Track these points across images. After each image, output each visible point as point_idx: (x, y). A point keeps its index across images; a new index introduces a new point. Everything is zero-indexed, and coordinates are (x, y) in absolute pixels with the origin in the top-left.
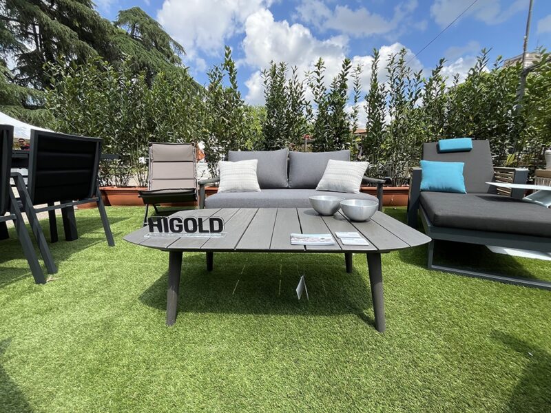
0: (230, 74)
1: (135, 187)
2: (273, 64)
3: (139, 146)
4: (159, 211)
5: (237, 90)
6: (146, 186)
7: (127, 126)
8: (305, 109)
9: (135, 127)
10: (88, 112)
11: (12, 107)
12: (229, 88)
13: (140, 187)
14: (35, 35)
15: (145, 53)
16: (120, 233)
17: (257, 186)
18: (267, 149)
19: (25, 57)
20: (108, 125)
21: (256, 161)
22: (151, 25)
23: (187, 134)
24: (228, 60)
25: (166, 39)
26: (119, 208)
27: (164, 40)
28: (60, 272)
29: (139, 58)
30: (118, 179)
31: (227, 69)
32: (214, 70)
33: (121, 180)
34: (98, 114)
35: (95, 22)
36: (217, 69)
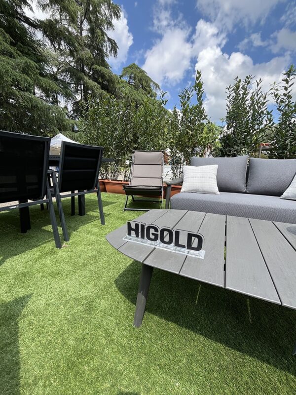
0: (198, 94)
1: (122, 181)
2: (238, 80)
3: (127, 153)
4: (135, 199)
5: (203, 106)
6: (128, 181)
7: (120, 139)
8: (266, 118)
9: (126, 140)
10: (100, 131)
11: (67, 132)
12: (195, 106)
13: (125, 181)
14: (81, 90)
15: (135, 93)
16: (110, 214)
17: (217, 189)
18: (223, 155)
19: (76, 104)
20: (110, 139)
21: (216, 166)
22: (141, 74)
23: (159, 143)
24: (197, 82)
25: (149, 82)
26: (111, 195)
27: (147, 82)
28: (70, 241)
29: (131, 96)
30: (112, 175)
31: (196, 90)
32: (184, 93)
33: (114, 176)
34: (105, 132)
35: (110, 77)
36: (187, 91)
